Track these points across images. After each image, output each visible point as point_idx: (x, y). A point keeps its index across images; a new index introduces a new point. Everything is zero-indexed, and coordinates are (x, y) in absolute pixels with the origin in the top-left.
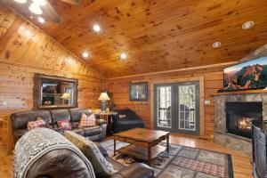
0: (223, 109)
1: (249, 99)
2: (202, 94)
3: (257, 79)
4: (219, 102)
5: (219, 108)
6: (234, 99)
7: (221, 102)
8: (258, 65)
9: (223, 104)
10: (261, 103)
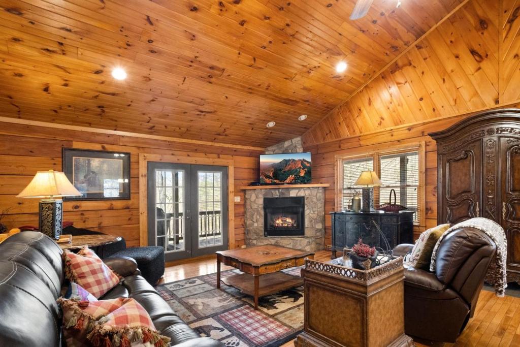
0: (261, 206)
1: (293, 194)
2: (231, 188)
3: (302, 174)
4: (253, 197)
5: (255, 206)
6: (276, 194)
7: (257, 198)
8: (304, 160)
9: (261, 201)
10: (303, 197)
